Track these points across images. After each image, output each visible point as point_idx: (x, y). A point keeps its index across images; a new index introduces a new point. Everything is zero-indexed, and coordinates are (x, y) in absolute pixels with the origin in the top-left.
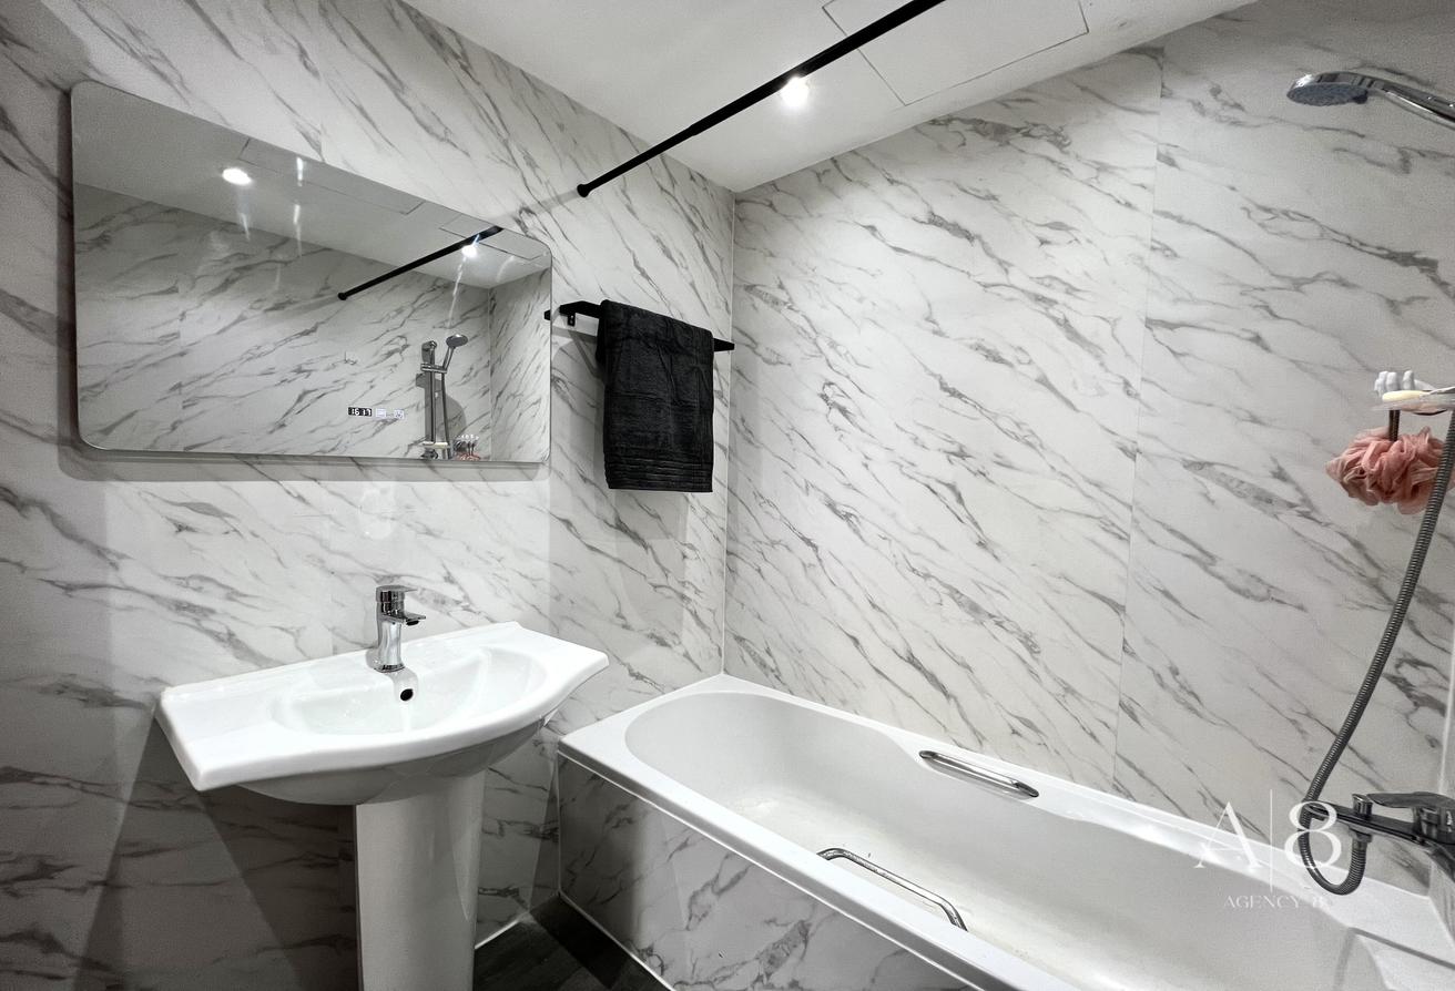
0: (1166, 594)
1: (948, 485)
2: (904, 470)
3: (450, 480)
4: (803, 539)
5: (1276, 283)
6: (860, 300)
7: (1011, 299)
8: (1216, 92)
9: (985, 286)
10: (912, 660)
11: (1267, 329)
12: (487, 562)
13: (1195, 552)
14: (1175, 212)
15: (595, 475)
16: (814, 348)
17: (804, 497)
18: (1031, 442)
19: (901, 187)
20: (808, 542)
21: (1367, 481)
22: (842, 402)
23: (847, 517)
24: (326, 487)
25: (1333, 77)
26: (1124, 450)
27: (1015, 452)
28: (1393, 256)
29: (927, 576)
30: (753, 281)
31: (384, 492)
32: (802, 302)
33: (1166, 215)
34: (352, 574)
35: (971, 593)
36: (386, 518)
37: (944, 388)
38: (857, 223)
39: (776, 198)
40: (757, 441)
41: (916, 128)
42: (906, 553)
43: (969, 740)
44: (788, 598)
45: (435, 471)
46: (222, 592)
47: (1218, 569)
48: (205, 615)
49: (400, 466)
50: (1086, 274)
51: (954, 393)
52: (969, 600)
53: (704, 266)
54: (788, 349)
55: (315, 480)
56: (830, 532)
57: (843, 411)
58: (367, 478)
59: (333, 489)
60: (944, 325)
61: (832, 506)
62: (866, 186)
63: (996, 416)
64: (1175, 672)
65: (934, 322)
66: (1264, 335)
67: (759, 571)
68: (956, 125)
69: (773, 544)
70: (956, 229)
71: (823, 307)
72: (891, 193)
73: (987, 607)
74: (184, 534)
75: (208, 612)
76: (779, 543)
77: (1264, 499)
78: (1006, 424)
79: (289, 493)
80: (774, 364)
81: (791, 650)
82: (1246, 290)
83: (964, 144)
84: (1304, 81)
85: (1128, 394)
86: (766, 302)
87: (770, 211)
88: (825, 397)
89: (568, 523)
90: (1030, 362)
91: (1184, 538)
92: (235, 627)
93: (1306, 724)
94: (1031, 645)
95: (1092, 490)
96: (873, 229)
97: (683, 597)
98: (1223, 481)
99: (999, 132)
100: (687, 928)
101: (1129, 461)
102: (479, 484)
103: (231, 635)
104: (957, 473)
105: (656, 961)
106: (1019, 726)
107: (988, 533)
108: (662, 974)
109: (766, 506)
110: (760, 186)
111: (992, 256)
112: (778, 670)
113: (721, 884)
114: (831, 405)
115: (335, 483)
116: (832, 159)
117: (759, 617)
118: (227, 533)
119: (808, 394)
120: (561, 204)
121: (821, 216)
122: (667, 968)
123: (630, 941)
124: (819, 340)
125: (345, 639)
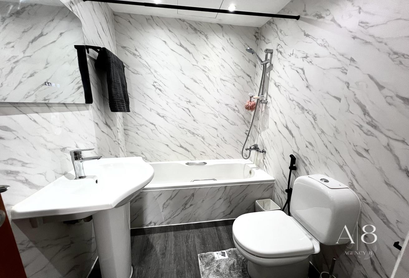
0: (223, 126)
1: (187, 109)
2: (177, 105)
3: (71, 111)
4: (151, 123)
5: (236, 76)
6: (163, 61)
8: (230, 39)
9: (193, 65)
10: (181, 147)
11: (236, 83)
12: (84, 140)
13: (226, 119)
14: (224, 60)
15: (100, 108)
16: (150, 71)
17: (150, 112)
18: (202, 100)
19: (173, 34)
20: (152, 124)
21: (249, 107)
22: (160, 87)
23: (163, 117)
24: (41, 116)
25: (251, 49)
26: (217, 102)
27: (200, 102)
28: (247, 75)
29: (184, 128)
30: (125, 45)
31: (56, 116)
32: (144, 56)
33: (223, 60)
34: (55, 149)
35: (193, 131)
36: (59, 127)
37: (185, 87)
38: (160, 39)
39: (131, 20)
40: (132, 97)
41: (176, 19)
42: (179, 124)
43: (193, 158)
44: (147, 139)
45: (67, 108)
46: (20, 164)
47: (229, 121)
48: (17, 175)
49: (59, 106)
50: (211, 67)
51: (188, 88)
53: (110, 36)
54: (141, 70)
55: (37, 113)
56: (159, 121)
57: (160, 90)
58: (51, 112)
59: (42, 116)
60: (185, 72)
61: (158, 114)
62: (163, 29)
63: (196, 94)
64: (224, 138)
65: (182, 71)
66: (235, 84)
67: (137, 133)
68: (185, 23)
69: (141, 125)
70: (186, 49)
71: (152, 60)
72: (169, 34)
73: (195, 133)
75: (17, 173)
76: (143, 125)
77: (234, 110)
78: (198, 96)
79: (31, 119)
80: (136, 74)
81: (150, 152)
82: (233, 76)
83: (188, 29)
84: (248, 48)
85: (218, 92)
86: (131, 54)
87: (129, 24)
88: (154, 86)
89: (97, 124)
90: (202, 84)
91: (225, 117)
92: (27, 177)
93: (238, 141)
94: (203, 138)
95: (212, 109)
96: (165, 42)
97: (119, 144)
98: (230, 107)
99: (195, 29)
100: (162, 211)
101: (218, 104)
102: (78, 112)
103: (26, 180)
104: (189, 106)
105: (152, 224)
106: (202, 153)
107: (196, 118)
108: (155, 225)
109: (137, 115)
110: (124, 13)
111: (194, 58)
112: (146, 157)
113: (172, 197)
114: (157, 88)
115: (43, 114)
116: (151, 16)
117: (138, 146)
118: (15, 138)
119: (149, 84)
120: (79, 2)
121: (149, 32)
122: (156, 223)
123: (143, 225)
124: (151, 69)
125: (57, 173)
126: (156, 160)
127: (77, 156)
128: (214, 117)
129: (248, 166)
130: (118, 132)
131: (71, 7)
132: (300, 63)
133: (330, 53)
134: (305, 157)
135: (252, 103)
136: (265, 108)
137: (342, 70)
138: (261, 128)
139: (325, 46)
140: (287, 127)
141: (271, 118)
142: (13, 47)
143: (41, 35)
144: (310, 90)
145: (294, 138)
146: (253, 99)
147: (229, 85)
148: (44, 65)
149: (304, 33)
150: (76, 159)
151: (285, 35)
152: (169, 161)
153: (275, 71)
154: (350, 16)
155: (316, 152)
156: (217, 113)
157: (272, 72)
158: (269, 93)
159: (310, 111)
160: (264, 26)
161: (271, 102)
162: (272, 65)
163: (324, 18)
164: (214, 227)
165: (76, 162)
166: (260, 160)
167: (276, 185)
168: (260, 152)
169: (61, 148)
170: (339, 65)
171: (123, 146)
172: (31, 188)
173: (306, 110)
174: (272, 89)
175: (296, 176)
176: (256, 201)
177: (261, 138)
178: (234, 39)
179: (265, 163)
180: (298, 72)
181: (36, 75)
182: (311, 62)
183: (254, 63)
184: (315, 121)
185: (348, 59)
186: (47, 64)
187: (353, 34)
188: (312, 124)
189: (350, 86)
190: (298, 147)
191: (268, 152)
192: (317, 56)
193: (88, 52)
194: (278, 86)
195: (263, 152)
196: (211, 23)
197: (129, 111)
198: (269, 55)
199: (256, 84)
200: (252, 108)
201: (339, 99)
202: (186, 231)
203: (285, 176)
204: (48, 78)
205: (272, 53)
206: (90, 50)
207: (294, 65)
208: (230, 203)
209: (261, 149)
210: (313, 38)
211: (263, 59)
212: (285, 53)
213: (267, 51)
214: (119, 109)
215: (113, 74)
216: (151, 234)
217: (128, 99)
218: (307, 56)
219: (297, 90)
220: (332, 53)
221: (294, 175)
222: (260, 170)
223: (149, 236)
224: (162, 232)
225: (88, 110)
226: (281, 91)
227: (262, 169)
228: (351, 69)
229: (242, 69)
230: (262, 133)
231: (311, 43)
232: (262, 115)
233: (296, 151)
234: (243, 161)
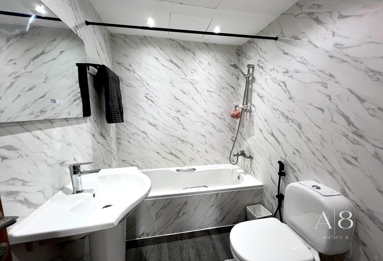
0: (210, 133)
1: (177, 118)
2: (168, 115)
3: (71, 125)
4: (143, 132)
5: (221, 87)
6: (155, 75)
7: (187, 82)
8: (215, 56)
9: (182, 78)
10: (171, 154)
11: (221, 94)
12: (81, 152)
13: (213, 126)
14: (210, 73)
15: (97, 120)
16: (142, 84)
17: (142, 121)
18: (191, 109)
20: (144, 132)
21: (235, 116)
22: (151, 99)
23: (154, 126)
24: (44, 132)
25: (235, 65)
26: (205, 111)
27: (188, 111)
28: (231, 86)
29: (173, 136)
30: (120, 62)
31: (58, 132)
32: (138, 71)
34: (55, 164)
35: (182, 138)
36: (59, 141)
37: (175, 98)
38: (153, 56)
39: (126, 40)
40: (125, 107)
41: (167, 39)
42: (169, 132)
43: (183, 165)
44: (139, 147)
45: (68, 122)
46: (21, 183)
47: (216, 128)
48: (17, 195)
49: (60, 121)
50: (199, 80)
51: (177, 99)
52: (182, 139)
53: (107, 54)
54: (134, 83)
55: (41, 130)
56: (150, 130)
57: (152, 101)
58: (54, 127)
59: (46, 132)
60: (175, 85)
61: (150, 123)
62: (155, 47)
63: (185, 104)
64: (211, 144)
65: (172, 84)
67: (129, 142)
68: (175, 42)
69: (133, 134)
70: (176, 65)
71: (144, 74)
72: (161, 51)
73: (185, 140)
74: (5, 161)
75: (17, 193)
76: (135, 134)
77: (220, 118)
78: (187, 106)
79: (34, 136)
80: (130, 87)
81: (141, 159)
82: (218, 88)
83: (177, 47)
84: (232, 64)
85: (205, 102)
86: (125, 69)
87: (125, 43)
88: (146, 97)
89: (93, 135)
90: (190, 95)
91: (212, 124)
92: (26, 195)
93: (225, 148)
94: (192, 145)
95: (200, 118)
96: (157, 59)
97: (112, 153)
98: (216, 116)
99: (184, 48)
100: (155, 221)
101: (205, 113)
102: (77, 126)
103: (26, 199)
104: (178, 115)
105: (145, 235)
106: (191, 160)
107: (185, 126)
108: (147, 237)
109: (130, 125)
110: (120, 34)
111: (183, 73)
112: (137, 165)
113: (165, 206)
114: (148, 99)
115: (46, 130)
116: (144, 36)
117: (130, 154)
118: (18, 157)
119: (142, 96)
120: (83, 26)
121: (142, 50)
122: (149, 234)
123: (135, 237)
124: (144, 83)
125: (55, 189)
126: (147, 167)
127: (75, 170)
128: (203, 126)
129: (236, 171)
130: (111, 141)
131: (76, 31)
132: (281, 77)
133: (310, 69)
134: (293, 163)
135: (238, 112)
136: (249, 116)
137: (322, 85)
138: (246, 135)
139: (304, 63)
140: (272, 135)
141: (255, 125)
142: (15, 64)
143: (43, 53)
144: (293, 101)
145: (280, 145)
146: (237, 108)
147: (215, 96)
148: (43, 80)
149: (283, 52)
150: (75, 173)
151: (266, 53)
152: (159, 168)
153: (257, 83)
154: (326, 39)
155: (304, 158)
156: (205, 121)
157: (254, 84)
158: (252, 102)
159: (295, 120)
160: (245, 44)
161: (255, 111)
162: (254, 78)
163: (300, 39)
164: (208, 236)
165: (74, 176)
166: (247, 165)
167: (265, 191)
168: (247, 157)
169: (59, 163)
170: (318, 79)
171: (116, 155)
172: (29, 208)
173: (291, 119)
174: (255, 99)
175: (286, 181)
176: (247, 207)
177: (247, 144)
178: (218, 56)
179: (252, 168)
180: (280, 85)
181: (35, 89)
182: (292, 77)
183: (237, 76)
184: (301, 130)
185: (327, 75)
186: (46, 79)
187: (330, 54)
188: (298, 132)
189: (331, 99)
190: (285, 153)
191: (255, 158)
192: (297, 72)
193: (89, 69)
194: (261, 97)
195: (251, 157)
196: (198, 43)
197: (123, 121)
198: (251, 69)
199: (239, 95)
200: (237, 116)
201: (323, 111)
202: (179, 241)
203: (273, 182)
204: (46, 92)
205: (253, 68)
206: (90, 67)
207: (276, 78)
208: (222, 210)
209: (248, 156)
210: (292, 56)
211: (246, 73)
212: (266, 68)
213: (249, 66)
214: (114, 121)
215: (110, 88)
216: (144, 246)
217: (123, 110)
218: (287, 71)
219: (280, 101)
220: (311, 69)
221: (283, 181)
222: (248, 175)
223: (142, 249)
224: (156, 244)
225: (86, 122)
226: (264, 101)
227: (250, 174)
228: (331, 84)
229: (226, 82)
230: (248, 140)
231: (290, 60)
232: (247, 123)
233: (284, 157)
234: (230, 167)
